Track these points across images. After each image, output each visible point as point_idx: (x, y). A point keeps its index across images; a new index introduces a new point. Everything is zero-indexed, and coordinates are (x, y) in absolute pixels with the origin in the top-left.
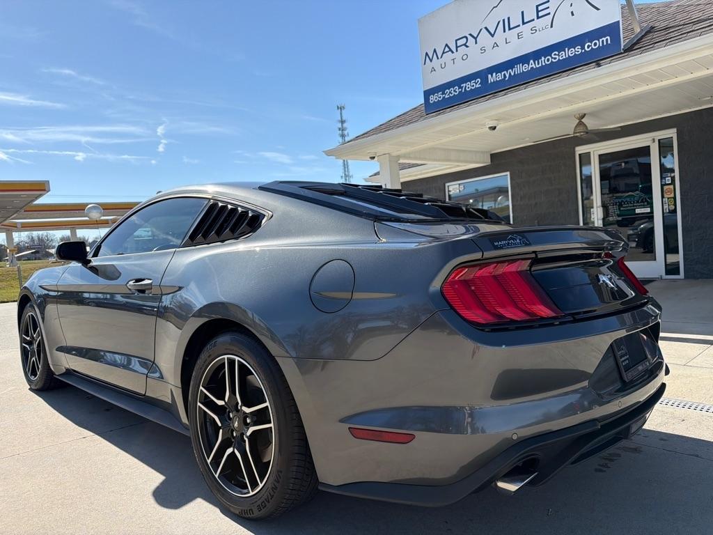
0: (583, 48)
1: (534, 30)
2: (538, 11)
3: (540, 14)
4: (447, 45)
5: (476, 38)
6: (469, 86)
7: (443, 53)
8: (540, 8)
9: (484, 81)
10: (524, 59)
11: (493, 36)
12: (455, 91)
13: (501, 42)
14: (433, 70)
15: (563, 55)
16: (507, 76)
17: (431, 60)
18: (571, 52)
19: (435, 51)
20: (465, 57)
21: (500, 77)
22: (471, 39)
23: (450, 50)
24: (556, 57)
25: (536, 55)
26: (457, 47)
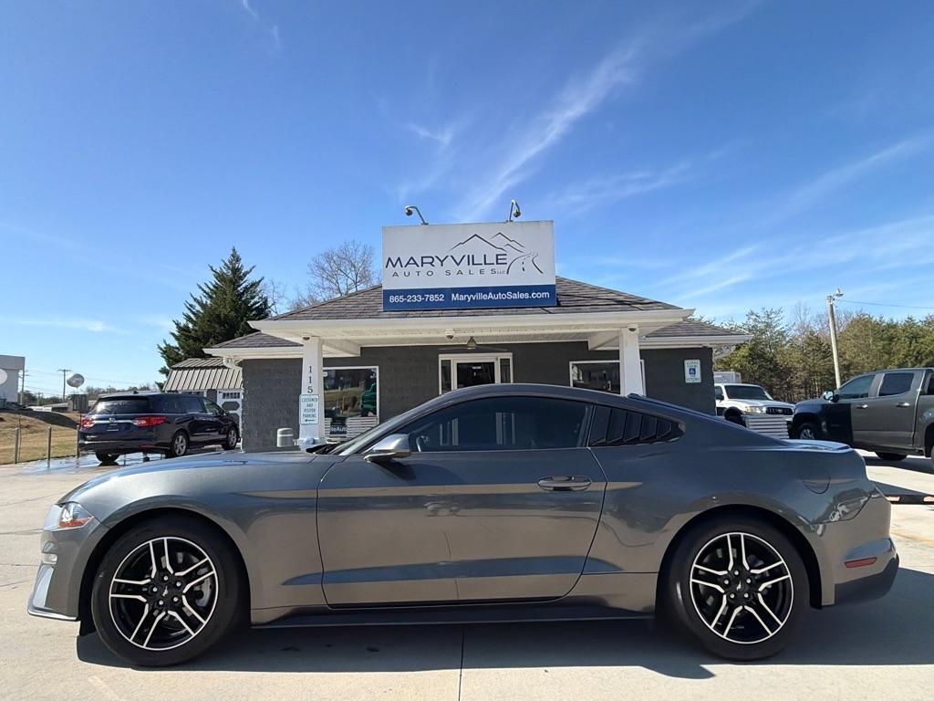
0: (530, 295)
1: (493, 271)
2: (497, 259)
3: (499, 261)
4: (412, 258)
5: (442, 262)
6: (432, 298)
7: (408, 263)
8: (499, 257)
9: (448, 297)
10: (485, 290)
11: (458, 264)
12: (418, 299)
13: (465, 271)
14: (396, 274)
15: (515, 296)
16: (469, 299)
17: (394, 266)
18: (522, 296)
19: (399, 259)
20: (430, 274)
21: (463, 298)
22: (437, 262)
23: (415, 263)
24: (510, 296)
25: (496, 290)
26: (422, 263)
